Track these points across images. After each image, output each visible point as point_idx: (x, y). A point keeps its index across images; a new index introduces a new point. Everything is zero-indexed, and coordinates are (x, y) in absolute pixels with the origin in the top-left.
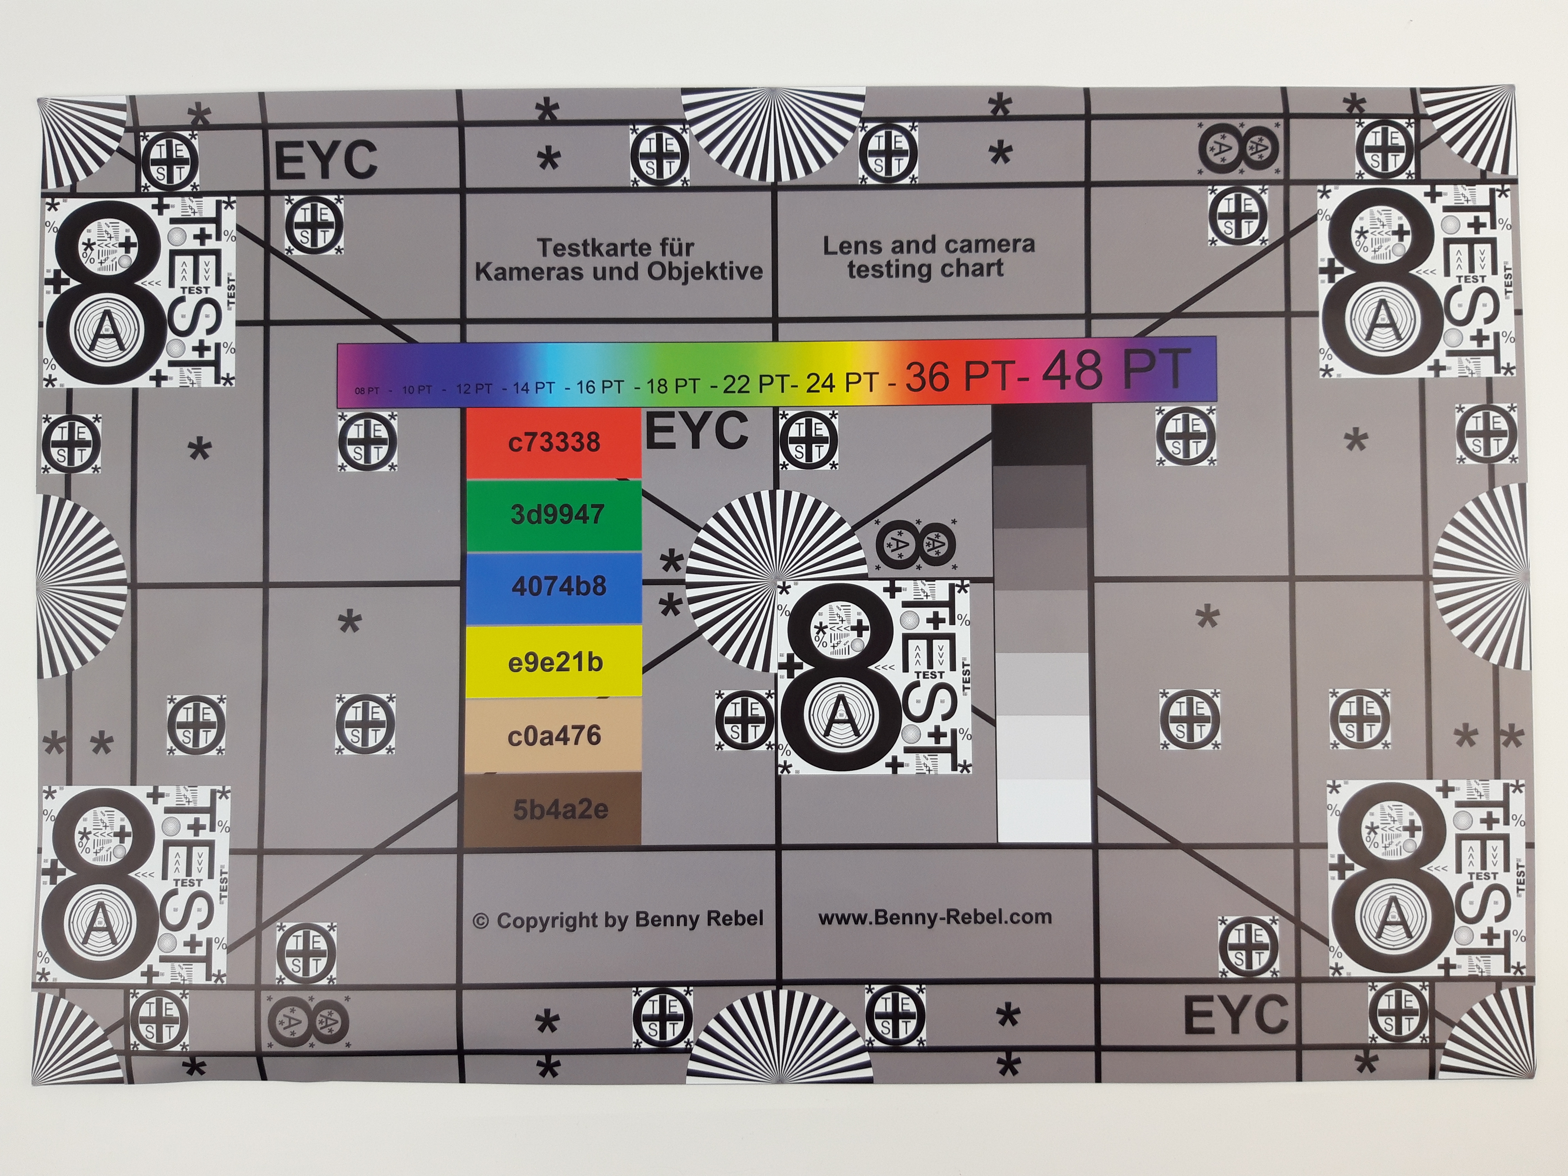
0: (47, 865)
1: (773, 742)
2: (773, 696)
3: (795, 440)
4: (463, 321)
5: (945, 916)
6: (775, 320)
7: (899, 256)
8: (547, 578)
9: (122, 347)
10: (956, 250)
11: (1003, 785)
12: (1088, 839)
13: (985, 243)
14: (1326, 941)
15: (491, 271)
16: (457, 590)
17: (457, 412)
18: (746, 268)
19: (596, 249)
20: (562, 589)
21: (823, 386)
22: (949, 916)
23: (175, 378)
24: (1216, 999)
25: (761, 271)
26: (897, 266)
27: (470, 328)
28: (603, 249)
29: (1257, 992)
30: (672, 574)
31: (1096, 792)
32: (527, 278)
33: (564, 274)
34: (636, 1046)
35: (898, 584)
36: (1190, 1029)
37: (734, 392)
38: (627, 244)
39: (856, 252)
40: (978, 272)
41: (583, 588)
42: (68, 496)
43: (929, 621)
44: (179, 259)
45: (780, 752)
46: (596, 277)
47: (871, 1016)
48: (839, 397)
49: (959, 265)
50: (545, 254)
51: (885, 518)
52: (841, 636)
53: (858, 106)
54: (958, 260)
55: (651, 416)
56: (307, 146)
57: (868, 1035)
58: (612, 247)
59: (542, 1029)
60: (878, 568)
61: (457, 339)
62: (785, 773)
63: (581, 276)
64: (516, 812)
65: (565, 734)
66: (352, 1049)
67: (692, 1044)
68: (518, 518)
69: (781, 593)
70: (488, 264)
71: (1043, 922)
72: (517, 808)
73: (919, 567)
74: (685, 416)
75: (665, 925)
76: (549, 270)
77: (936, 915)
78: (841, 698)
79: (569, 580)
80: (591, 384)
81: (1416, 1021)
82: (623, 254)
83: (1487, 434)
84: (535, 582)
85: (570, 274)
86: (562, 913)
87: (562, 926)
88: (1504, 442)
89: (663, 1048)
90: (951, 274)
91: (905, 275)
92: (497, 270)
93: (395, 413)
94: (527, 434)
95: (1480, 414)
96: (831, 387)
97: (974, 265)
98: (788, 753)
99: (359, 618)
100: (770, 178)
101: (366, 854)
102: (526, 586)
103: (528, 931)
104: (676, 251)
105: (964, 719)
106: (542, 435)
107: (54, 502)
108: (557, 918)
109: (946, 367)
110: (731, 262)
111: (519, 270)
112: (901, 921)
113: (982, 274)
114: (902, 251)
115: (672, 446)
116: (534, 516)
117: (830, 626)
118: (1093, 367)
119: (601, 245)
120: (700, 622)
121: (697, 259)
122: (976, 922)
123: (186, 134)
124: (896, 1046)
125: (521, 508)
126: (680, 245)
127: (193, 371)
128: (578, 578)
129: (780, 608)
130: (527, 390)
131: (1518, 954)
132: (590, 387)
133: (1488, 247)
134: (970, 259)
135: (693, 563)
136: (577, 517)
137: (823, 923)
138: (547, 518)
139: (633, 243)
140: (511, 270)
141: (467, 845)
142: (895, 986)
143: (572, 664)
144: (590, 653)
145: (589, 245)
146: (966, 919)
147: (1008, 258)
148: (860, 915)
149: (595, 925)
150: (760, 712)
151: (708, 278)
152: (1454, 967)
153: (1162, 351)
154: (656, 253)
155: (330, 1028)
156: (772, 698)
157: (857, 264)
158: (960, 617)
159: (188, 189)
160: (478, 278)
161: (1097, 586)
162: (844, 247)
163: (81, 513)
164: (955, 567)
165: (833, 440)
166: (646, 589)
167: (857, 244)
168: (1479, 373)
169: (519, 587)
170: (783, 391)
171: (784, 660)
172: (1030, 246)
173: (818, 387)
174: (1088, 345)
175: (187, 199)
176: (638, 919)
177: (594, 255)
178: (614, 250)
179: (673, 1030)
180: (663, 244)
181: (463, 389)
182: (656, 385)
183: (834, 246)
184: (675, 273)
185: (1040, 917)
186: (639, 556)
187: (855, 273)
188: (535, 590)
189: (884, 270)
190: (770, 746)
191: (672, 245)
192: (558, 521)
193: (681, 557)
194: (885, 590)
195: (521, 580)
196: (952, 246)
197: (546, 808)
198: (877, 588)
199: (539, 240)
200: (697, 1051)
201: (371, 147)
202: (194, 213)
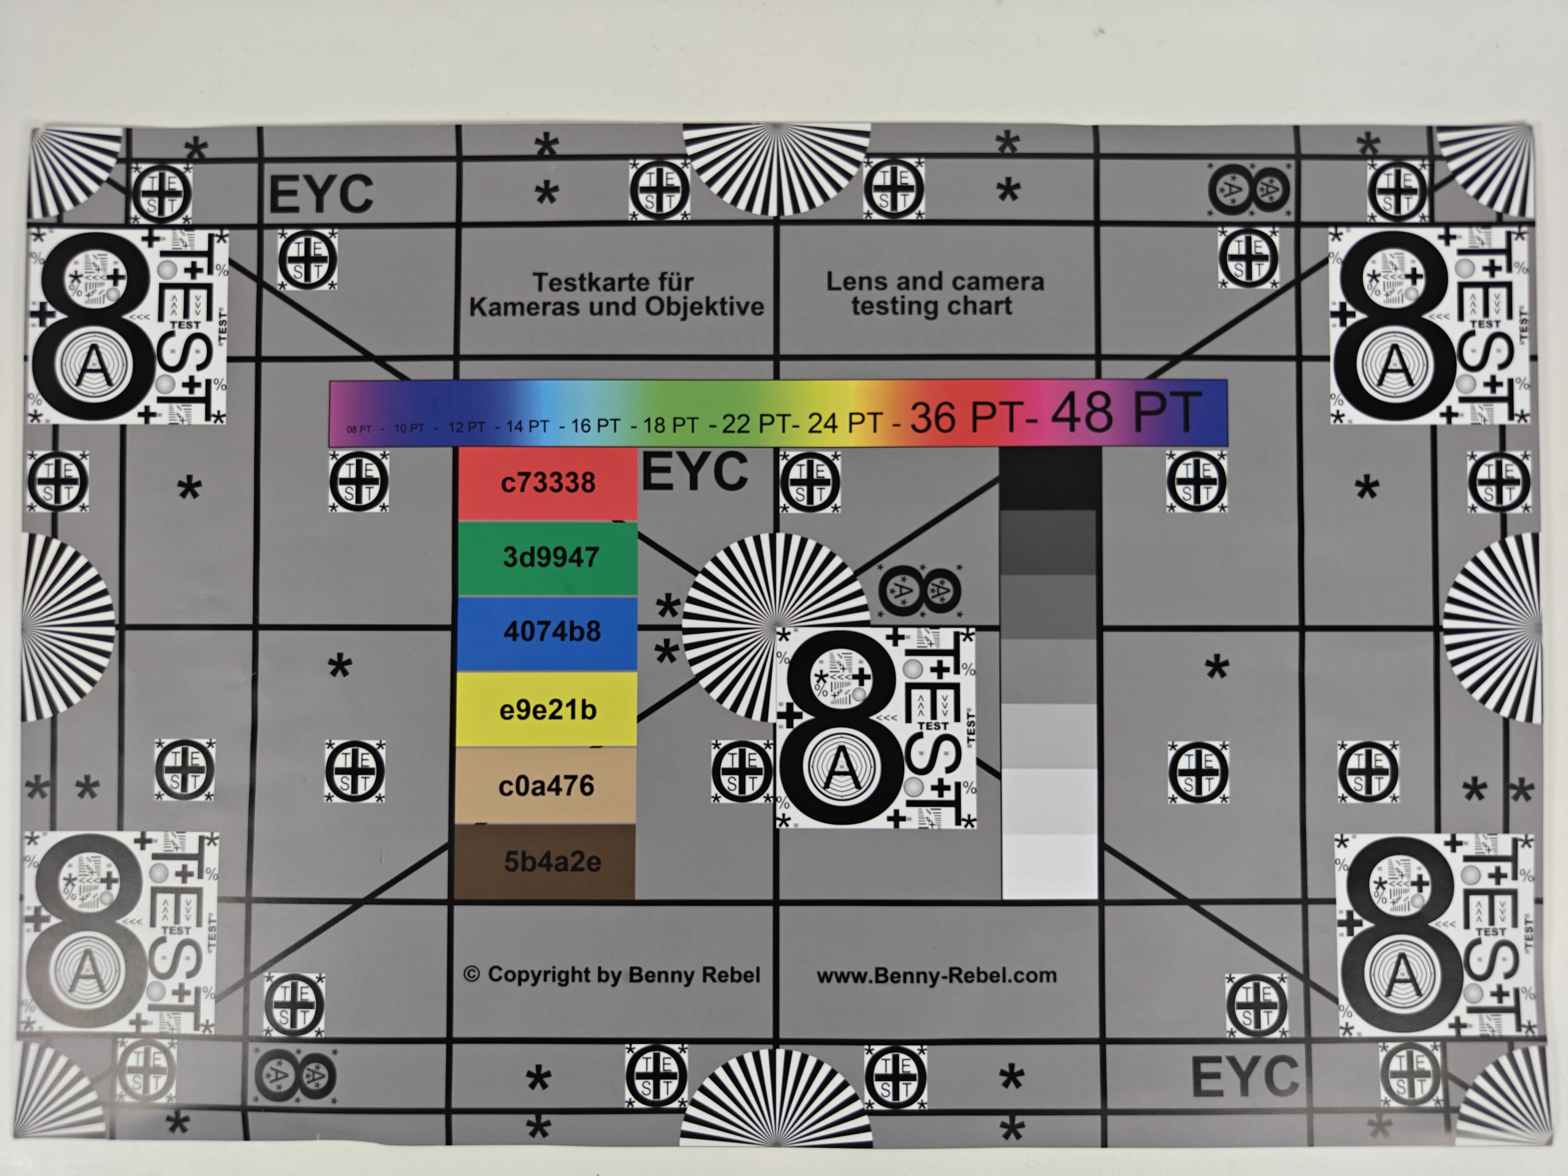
0: (30, 913)
1: (771, 794)
2: (772, 746)
3: (796, 482)
4: (456, 358)
5: (947, 974)
6: (777, 358)
7: (905, 292)
8: (540, 623)
9: (109, 382)
10: (963, 287)
11: (1007, 839)
12: (1095, 896)
13: (994, 280)
14: (1335, 1000)
15: (486, 306)
16: (448, 634)
17: (450, 450)
18: (747, 304)
19: (593, 283)
20: (555, 634)
21: (826, 426)
22: (951, 975)
23: (164, 414)
24: (1224, 1060)
25: (762, 307)
26: (903, 303)
27: (463, 364)
28: (601, 284)
29: (1267, 1052)
30: (668, 619)
31: (1103, 847)
32: (522, 313)
33: (560, 309)
34: (628, 1106)
35: (901, 631)
36: (1198, 1091)
37: (733, 432)
38: (625, 279)
39: (861, 288)
40: (986, 310)
41: (577, 634)
42: (55, 535)
43: (933, 670)
44: (169, 293)
45: (778, 805)
46: (592, 312)
47: (870, 1077)
48: (843, 438)
49: (966, 303)
50: (540, 289)
51: (889, 563)
52: (842, 685)
53: (863, 142)
54: (966, 297)
55: (648, 456)
56: (302, 180)
57: (868, 1097)
58: (609, 282)
59: (532, 1086)
60: (881, 614)
61: (450, 376)
62: (784, 826)
63: (577, 311)
64: (507, 864)
65: (558, 785)
66: (338, 1105)
67: (686, 1104)
68: (511, 561)
69: (780, 640)
70: (483, 299)
71: (1048, 981)
72: (508, 860)
73: (923, 614)
74: (683, 456)
75: (659, 981)
76: (545, 305)
77: (938, 973)
78: (842, 749)
79: (562, 624)
80: (586, 422)
81: (1428, 1083)
82: (620, 289)
83: (1499, 482)
84: (528, 627)
85: (566, 309)
86: (554, 967)
87: (554, 980)
88: (1517, 490)
89: (657, 1107)
90: (959, 311)
91: (910, 312)
92: (492, 304)
93: (387, 452)
94: (520, 474)
95: (1492, 462)
96: (834, 427)
97: (982, 303)
98: (787, 806)
99: (349, 662)
100: (773, 212)
101: (356, 904)
102: (519, 631)
103: (520, 984)
104: (675, 285)
105: (968, 772)
106: (536, 475)
107: (40, 541)
108: (549, 972)
109: (952, 407)
110: (732, 298)
111: (514, 305)
112: (902, 979)
113: (990, 312)
114: (907, 288)
115: (669, 487)
116: (527, 560)
117: (830, 674)
118: (1103, 410)
119: (598, 279)
120: (697, 669)
121: (696, 294)
122: (979, 980)
123: (181, 167)
124: (896, 1109)
125: (514, 551)
126: (679, 280)
127: (183, 408)
128: (572, 623)
129: (779, 655)
130: (521, 429)
131: (1529, 1013)
132: (584, 425)
133: (1503, 291)
134: (977, 296)
135: (690, 608)
136: (571, 560)
137: (822, 981)
138: (540, 560)
139: (631, 278)
140: (506, 305)
141: (457, 897)
142: (896, 1046)
143: (565, 712)
144: (584, 701)
145: (585, 279)
146: (969, 978)
147: (1016, 296)
148: (859, 974)
149: (587, 980)
150: (759, 763)
151: (708, 313)
152: (1465, 1026)
153: (1173, 394)
154: (654, 288)
155: (317, 1082)
156: (770, 748)
157: (861, 300)
158: (965, 666)
159: (179, 221)
160: (472, 314)
161: (1107, 635)
162: (849, 283)
163: (69, 552)
164: (960, 614)
165: (836, 482)
166: (641, 634)
167: (861, 279)
168: (1492, 420)
169: (512, 632)
170: (784, 431)
171: (783, 709)
172: (1039, 284)
173: (820, 427)
174: (1099, 386)
175: (178, 232)
176: (632, 974)
177: (590, 289)
178: (611, 284)
179: (668, 1089)
180: (662, 278)
181: (456, 427)
182: (653, 424)
183: (837, 282)
184: (674, 308)
185: (1045, 976)
186: (634, 601)
187: (859, 309)
188: (528, 635)
189: (890, 306)
190: (768, 798)
191: (671, 280)
192: (552, 564)
193: (678, 602)
194: (888, 637)
195: (514, 625)
196: (959, 283)
197: (538, 861)
198: (879, 635)
199: (535, 274)
200: (692, 1111)
201: (367, 181)
202: (186, 246)
